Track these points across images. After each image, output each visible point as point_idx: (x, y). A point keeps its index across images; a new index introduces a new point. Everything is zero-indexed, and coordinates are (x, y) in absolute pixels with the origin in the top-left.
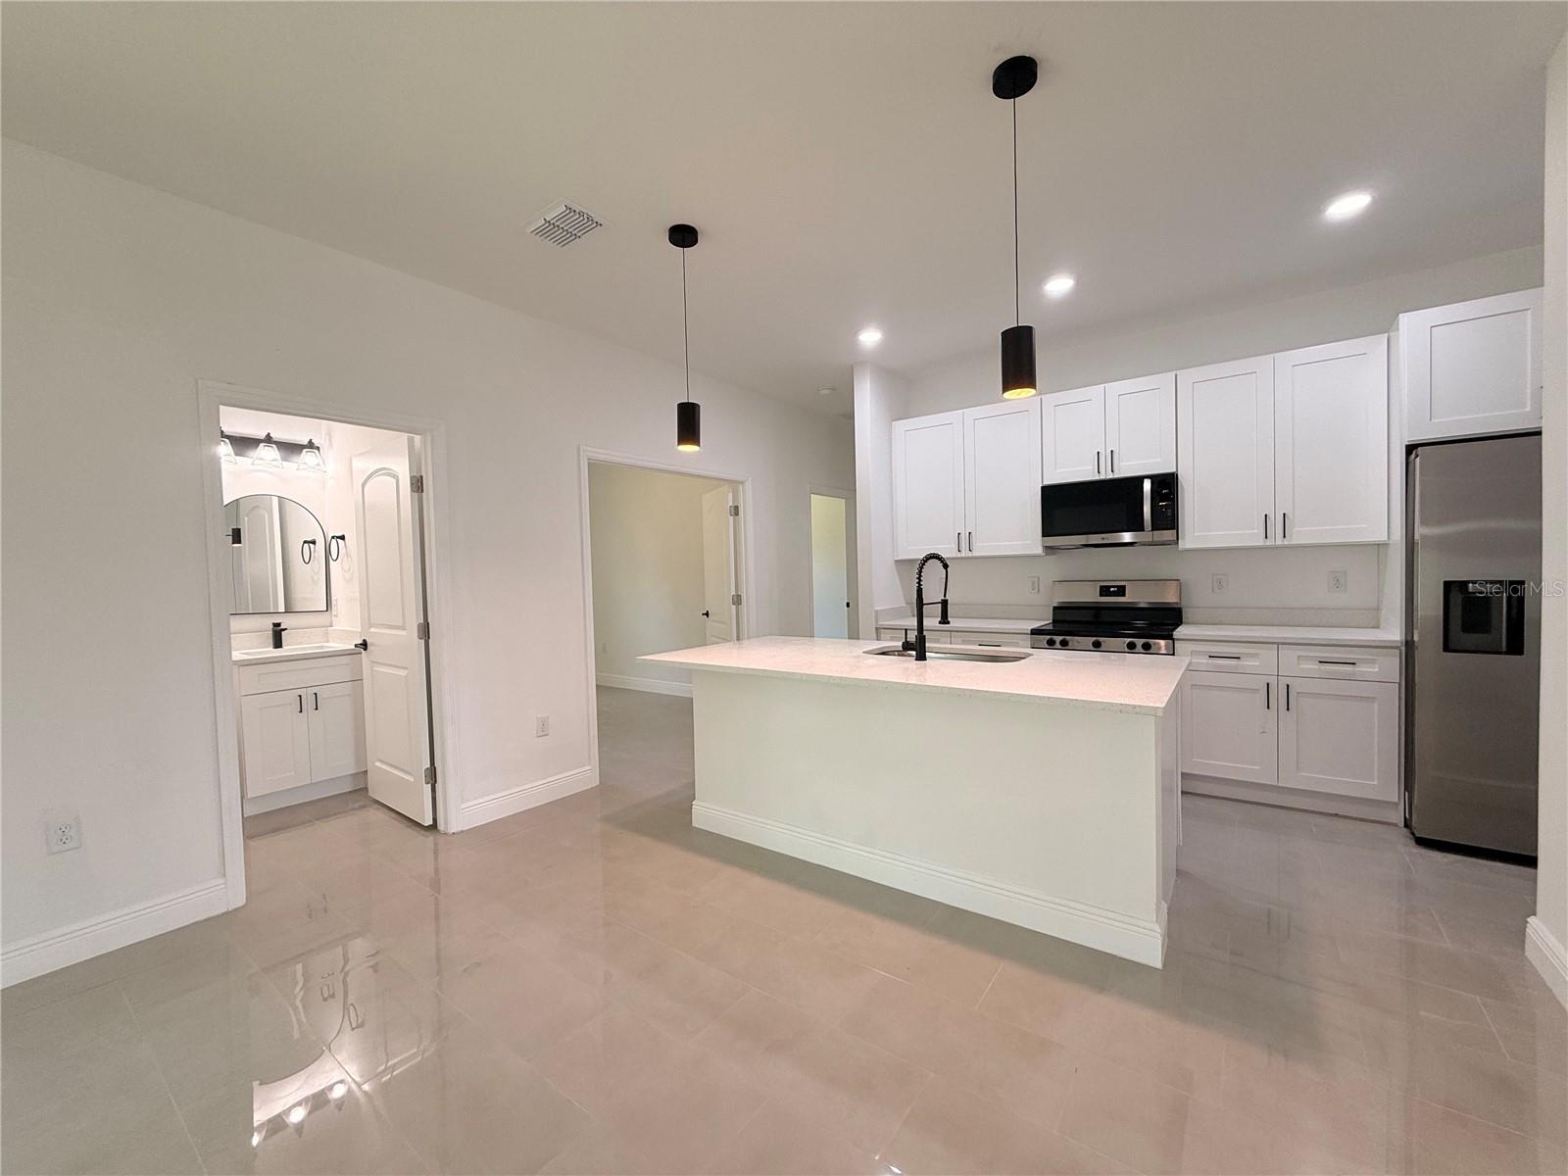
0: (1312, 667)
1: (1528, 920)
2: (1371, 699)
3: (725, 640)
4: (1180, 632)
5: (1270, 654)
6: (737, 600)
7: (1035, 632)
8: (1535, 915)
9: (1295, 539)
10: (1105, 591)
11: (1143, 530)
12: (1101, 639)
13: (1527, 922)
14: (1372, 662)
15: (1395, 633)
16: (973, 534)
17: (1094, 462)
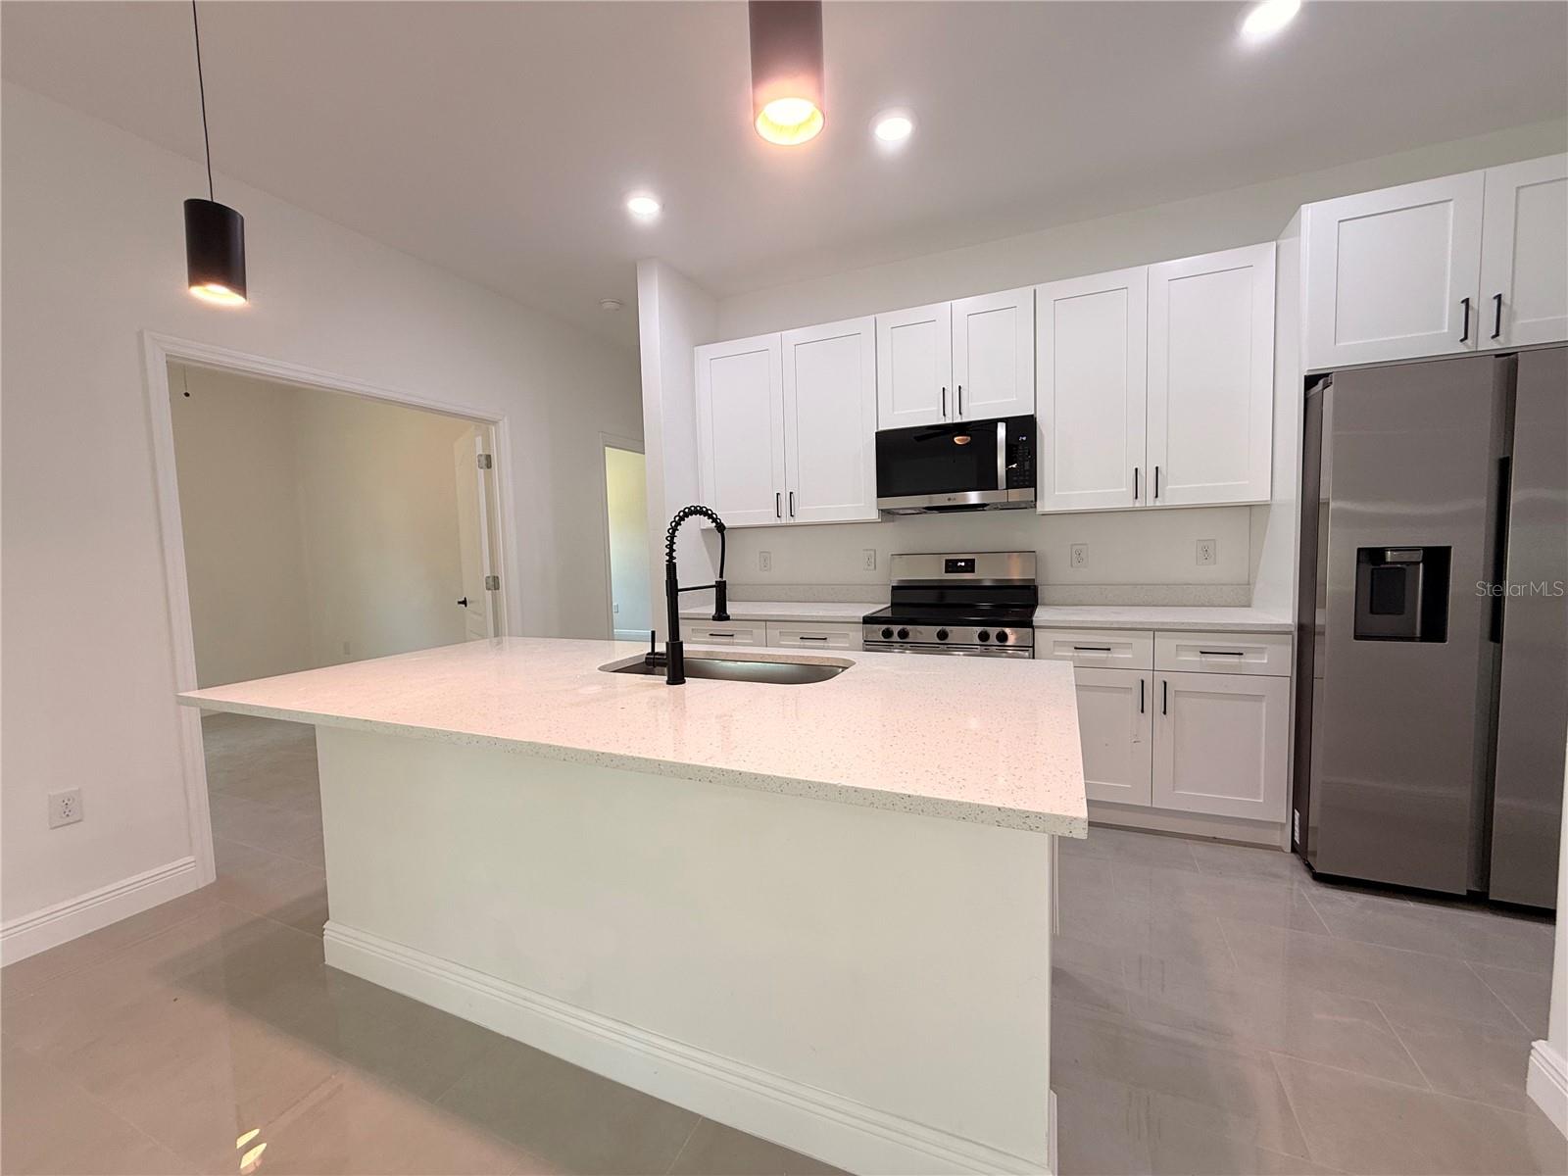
0: (1192, 659)
1: (1534, 1044)
2: (1258, 698)
3: (483, 637)
4: (1041, 615)
5: (1143, 643)
6: (494, 583)
7: (868, 620)
8: (1546, 1039)
9: (1168, 499)
10: (951, 566)
11: (997, 489)
12: (948, 629)
13: (1532, 1048)
14: (1260, 651)
15: (1285, 615)
16: (795, 495)
17: (939, 403)
